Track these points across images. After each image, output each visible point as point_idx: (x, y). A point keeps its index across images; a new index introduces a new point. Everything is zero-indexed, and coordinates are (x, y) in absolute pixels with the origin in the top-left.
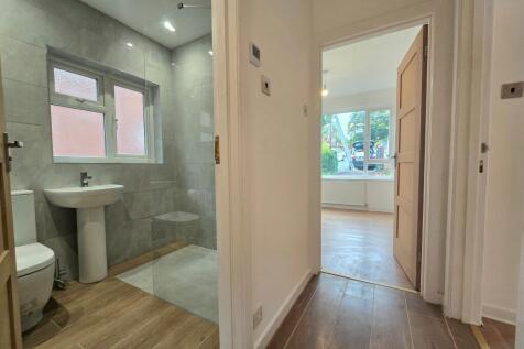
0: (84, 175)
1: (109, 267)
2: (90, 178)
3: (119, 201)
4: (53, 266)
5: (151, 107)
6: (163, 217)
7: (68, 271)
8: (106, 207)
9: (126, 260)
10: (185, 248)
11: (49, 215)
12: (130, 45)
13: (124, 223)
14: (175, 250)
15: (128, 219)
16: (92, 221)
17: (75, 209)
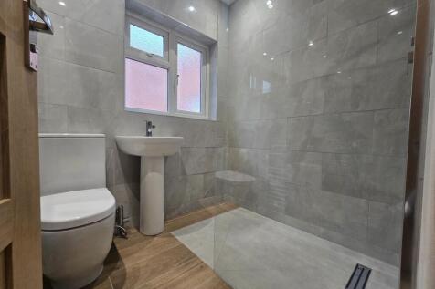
0: (149, 124)
1: (165, 220)
2: (154, 127)
3: (177, 154)
4: (114, 216)
5: (208, 65)
6: (219, 175)
7: (130, 219)
8: (166, 158)
9: (180, 214)
10: (235, 211)
11: (119, 162)
12: (192, 9)
13: (180, 177)
14: (225, 211)
15: (184, 173)
16: (153, 171)
17: (139, 157)
